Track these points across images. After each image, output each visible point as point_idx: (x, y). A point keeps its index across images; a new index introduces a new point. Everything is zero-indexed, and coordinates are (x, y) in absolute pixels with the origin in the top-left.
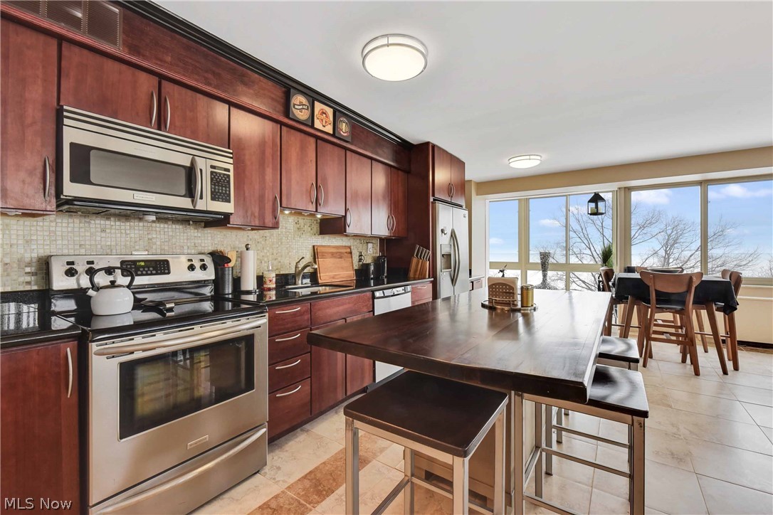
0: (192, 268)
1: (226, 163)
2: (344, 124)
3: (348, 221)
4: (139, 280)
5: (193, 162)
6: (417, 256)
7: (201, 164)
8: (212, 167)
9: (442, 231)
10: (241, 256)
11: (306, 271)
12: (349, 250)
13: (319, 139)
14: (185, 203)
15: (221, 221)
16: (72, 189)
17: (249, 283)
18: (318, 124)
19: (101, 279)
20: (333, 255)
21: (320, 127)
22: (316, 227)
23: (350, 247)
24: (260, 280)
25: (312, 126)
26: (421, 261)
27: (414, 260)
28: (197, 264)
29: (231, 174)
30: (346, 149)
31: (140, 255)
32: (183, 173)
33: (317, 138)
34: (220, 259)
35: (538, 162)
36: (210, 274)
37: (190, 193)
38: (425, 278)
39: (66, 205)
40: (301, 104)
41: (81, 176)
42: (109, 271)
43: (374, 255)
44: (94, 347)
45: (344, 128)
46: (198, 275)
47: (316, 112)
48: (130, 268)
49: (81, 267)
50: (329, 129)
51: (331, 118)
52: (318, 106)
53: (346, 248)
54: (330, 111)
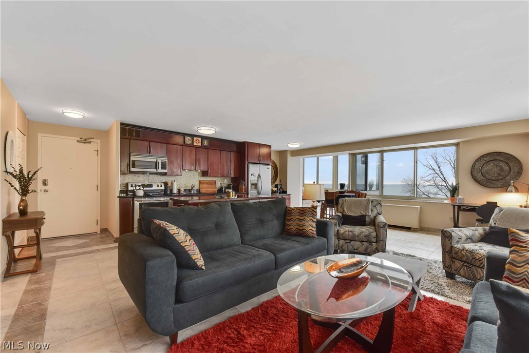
0: (158, 186)
1: (166, 160)
3: (209, 172)
4: (145, 189)
5: (157, 160)
7: (159, 161)
8: (162, 161)
9: (252, 175)
10: (172, 183)
13: (197, 147)
14: (155, 170)
15: (165, 174)
16: (132, 169)
17: (175, 191)
18: (195, 144)
19: (138, 188)
20: (207, 183)
21: (196, 145)
22: (201, 174)
23: (215, 181)
24: (179, 190)
25: (193, 145)
26: (242, 186)
27: (240, 186)
28: (160, 185)
29: (167, 162)
30: (207, 149)
31: (147, 183)
32: (154, 163)
33: (196, 148)
34: (166, 184)
35: (299, 145)
36: (163, 188)
37: (156, 168)
38: (243, 192)
39: (131, 172)
40: (189, 139)
41: (134, 166)
42: (139, 186)
43: (227, 183)
44: (135, 199)
45: (206, 143)
46: (160, 188)
47: (194, 140)
48: (144, 186)
49: (134, 185)
50: (200, 144)
51: (200, 141)
52: (195, 139)
53: (213, 181)
54: (200, 139)
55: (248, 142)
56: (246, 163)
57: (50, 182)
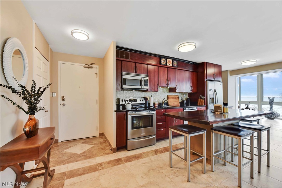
0: (140, 100)
1: (147, 78)
2: (175, 63)
3: (177, 88)
4: (133, 103)
5: (141, 79)
6: (200, 98)
7: (143, 79)
8: (145, 79)
9: (210, 90)
10: (150, 98)
11: (165, 102)
12: (178, 97)
13: (169, 68)
14: (140, 87)
15: (146, 90)
16: (124, 86)
17: (152, 105)
18: (168, 65)
20: (173, 98)
22: (168, 91)
23: (178, 96)
24: (154, 104)
25: (166, 65)
26: (201, 100)
27: (199, 100)
28: (141, 100)
29: (148, 80)
30: (176, 69)
32: (139, 81)
33: (168, 68)
34: (146, 99)
35: (255, 62)
36: (144, 102)
38: (203, 105)
39: (123, 89)
40: (164, 61)
41: (125, 84)
42: (127, 101)
43: (186, 98)
44: (128, 113)
45: (175, 64)
46: (141, 102)
48: (131, 100)
49: (124, 100)
50: (171, 65)
51: (171, 62)
52: (168, 60)
53: (177, 96)
54: (171, 60)
55: (206, 63)
56: (205, 80)
57: (66, 98)
